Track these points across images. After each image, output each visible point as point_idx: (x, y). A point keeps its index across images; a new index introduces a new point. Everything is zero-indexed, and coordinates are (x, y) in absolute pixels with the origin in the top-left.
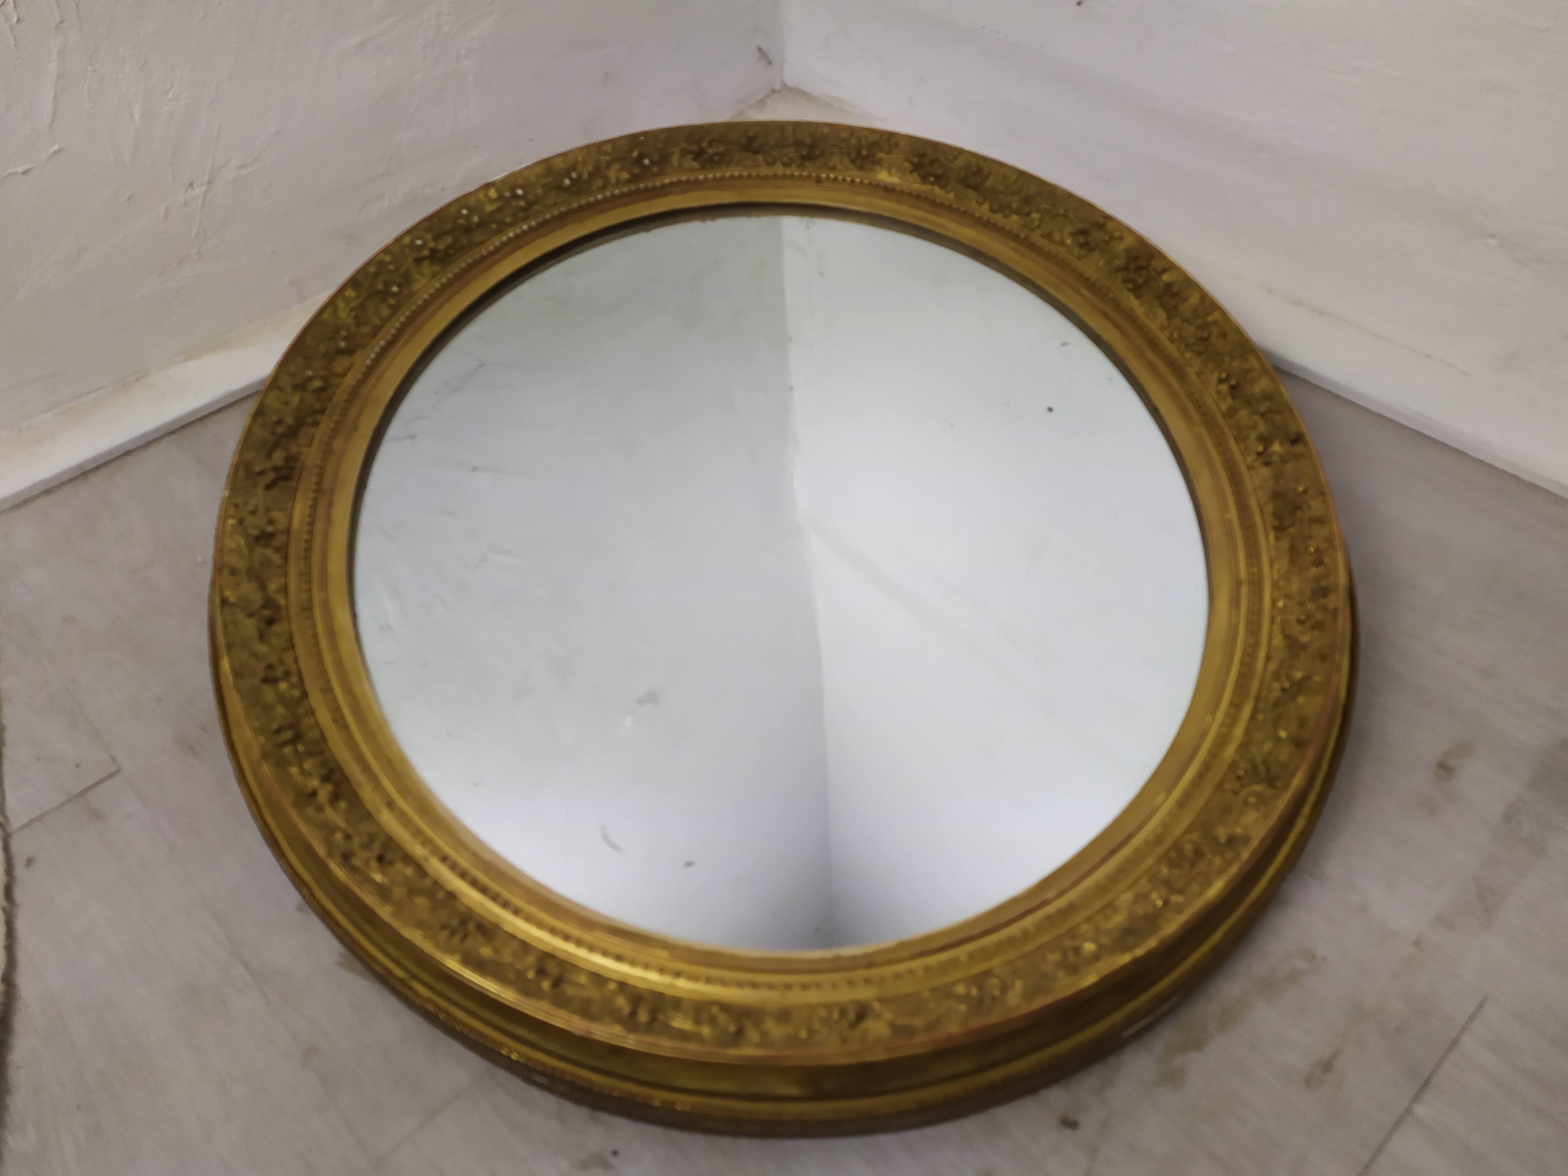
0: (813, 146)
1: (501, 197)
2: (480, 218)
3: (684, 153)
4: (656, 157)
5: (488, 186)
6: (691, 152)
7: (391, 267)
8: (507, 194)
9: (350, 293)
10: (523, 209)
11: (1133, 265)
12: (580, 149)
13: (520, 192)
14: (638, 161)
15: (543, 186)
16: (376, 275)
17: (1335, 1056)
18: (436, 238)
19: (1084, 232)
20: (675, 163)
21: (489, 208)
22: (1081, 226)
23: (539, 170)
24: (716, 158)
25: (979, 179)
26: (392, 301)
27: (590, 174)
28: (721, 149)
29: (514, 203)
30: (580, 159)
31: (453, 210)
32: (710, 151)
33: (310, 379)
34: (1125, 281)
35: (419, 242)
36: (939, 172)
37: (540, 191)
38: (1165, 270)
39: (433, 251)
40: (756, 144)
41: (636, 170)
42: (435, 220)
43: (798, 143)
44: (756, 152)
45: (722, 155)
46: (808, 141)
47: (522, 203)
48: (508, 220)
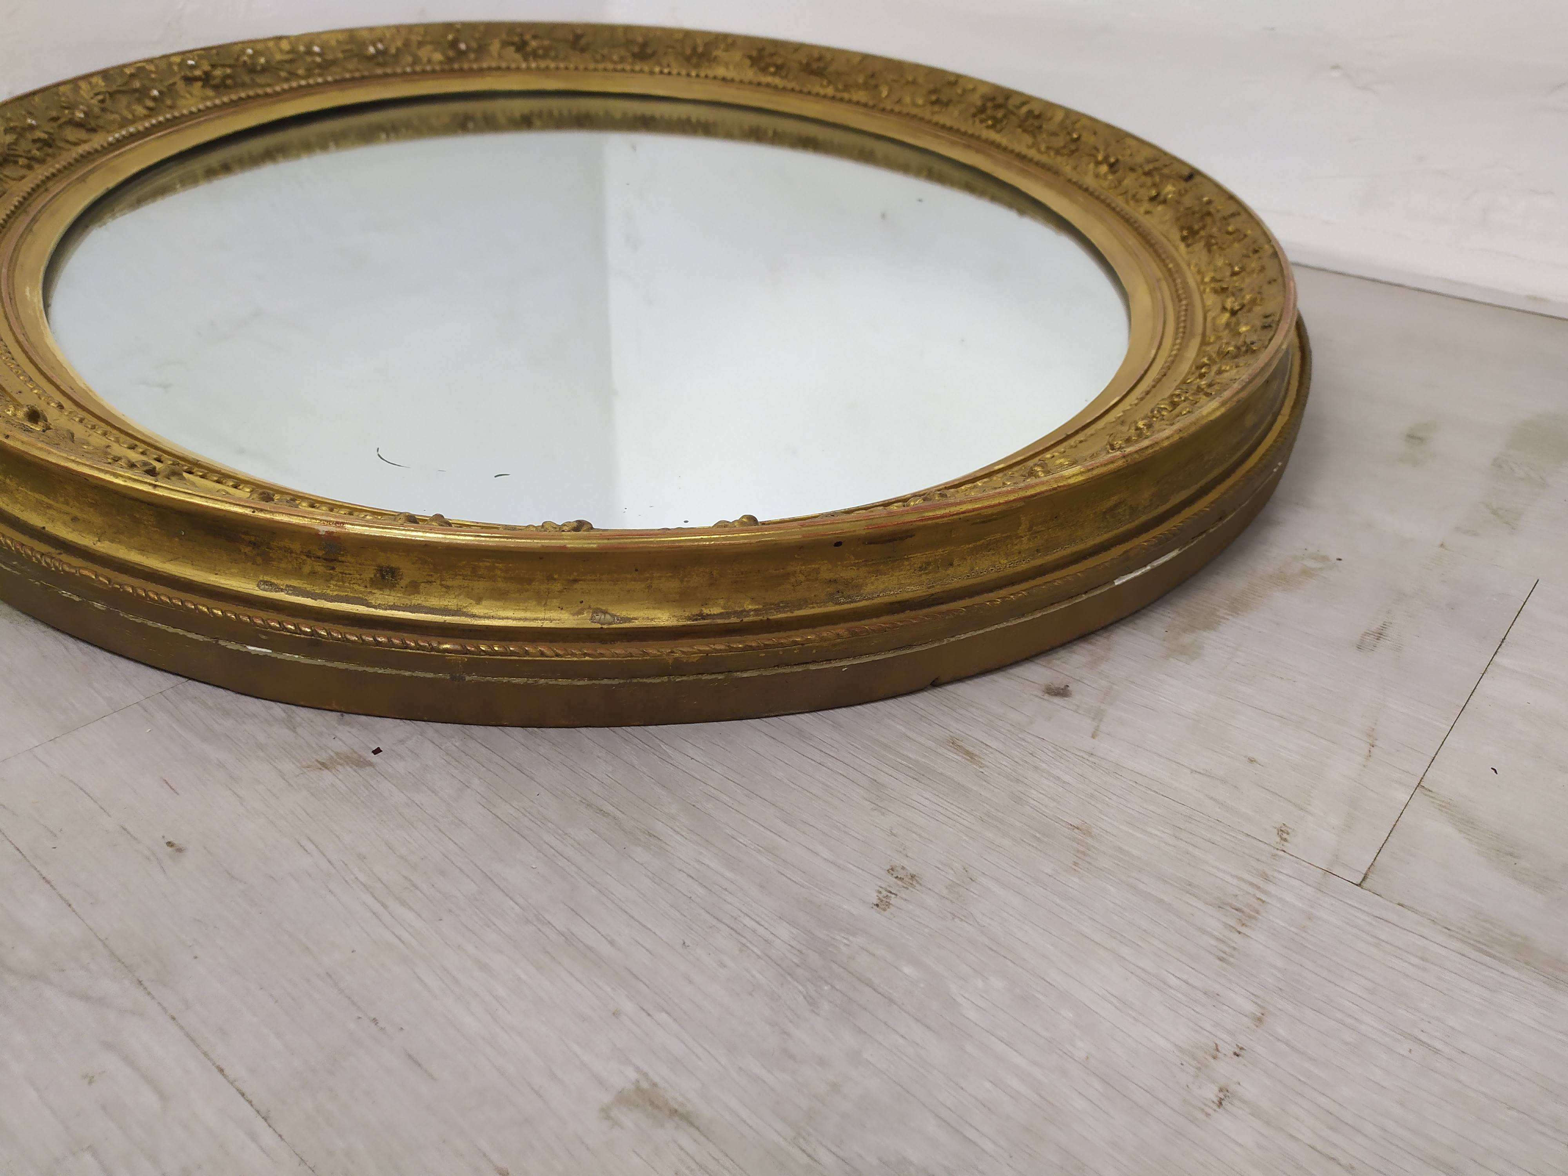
0: (645, 45)
1: (293, 51)
2: (267, 62)
3: (505, 44)
4: (474, 45)
5: (279, 39)
6: (513, 44)
7: (153, 76)
8: (302, 48)
9: (99, 81)
10: (319, 66)
11: (989, 104)
12: (388, 27)
13: (316, 49)
14: (454, 44)
15: (344, 51)
16: (132, 76)
17: (1384, 626)
18: (214, 66)
19: (934, 91)
20: (495, 54)
21: (279, 57)
22: (931, 86)
23: (341, 37)
24: (540, 52)
25: (822, 65)
26: (151, 104)
27: (398, 49)
28: (546, 43)
29: (309, 59)
30: (388, 35)
31: (237, 48)
32: (534, 44)
33: (32, 128)
34: (982, 121)
35: (191, 62)
36: (779, 61)
37: (340, 55)
38: (1024, 104)
39: (207, 74)
40: (583, 42)
41: (451, 53)
42: (214, 51)
43: (629, 43)
44: (583, 50)
45: (547, 50)
46: (640, 39)
47: (318, 59)
48: (301, 72)
